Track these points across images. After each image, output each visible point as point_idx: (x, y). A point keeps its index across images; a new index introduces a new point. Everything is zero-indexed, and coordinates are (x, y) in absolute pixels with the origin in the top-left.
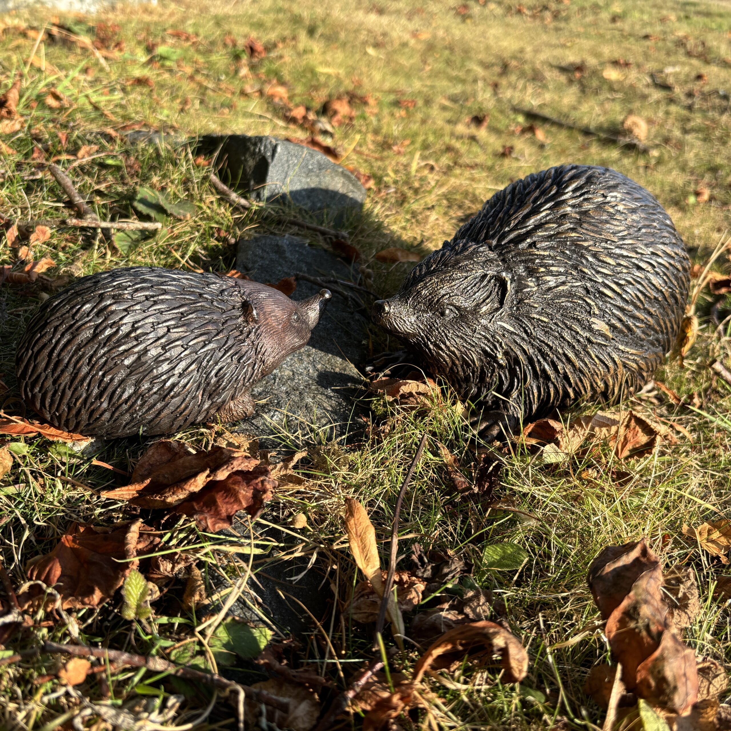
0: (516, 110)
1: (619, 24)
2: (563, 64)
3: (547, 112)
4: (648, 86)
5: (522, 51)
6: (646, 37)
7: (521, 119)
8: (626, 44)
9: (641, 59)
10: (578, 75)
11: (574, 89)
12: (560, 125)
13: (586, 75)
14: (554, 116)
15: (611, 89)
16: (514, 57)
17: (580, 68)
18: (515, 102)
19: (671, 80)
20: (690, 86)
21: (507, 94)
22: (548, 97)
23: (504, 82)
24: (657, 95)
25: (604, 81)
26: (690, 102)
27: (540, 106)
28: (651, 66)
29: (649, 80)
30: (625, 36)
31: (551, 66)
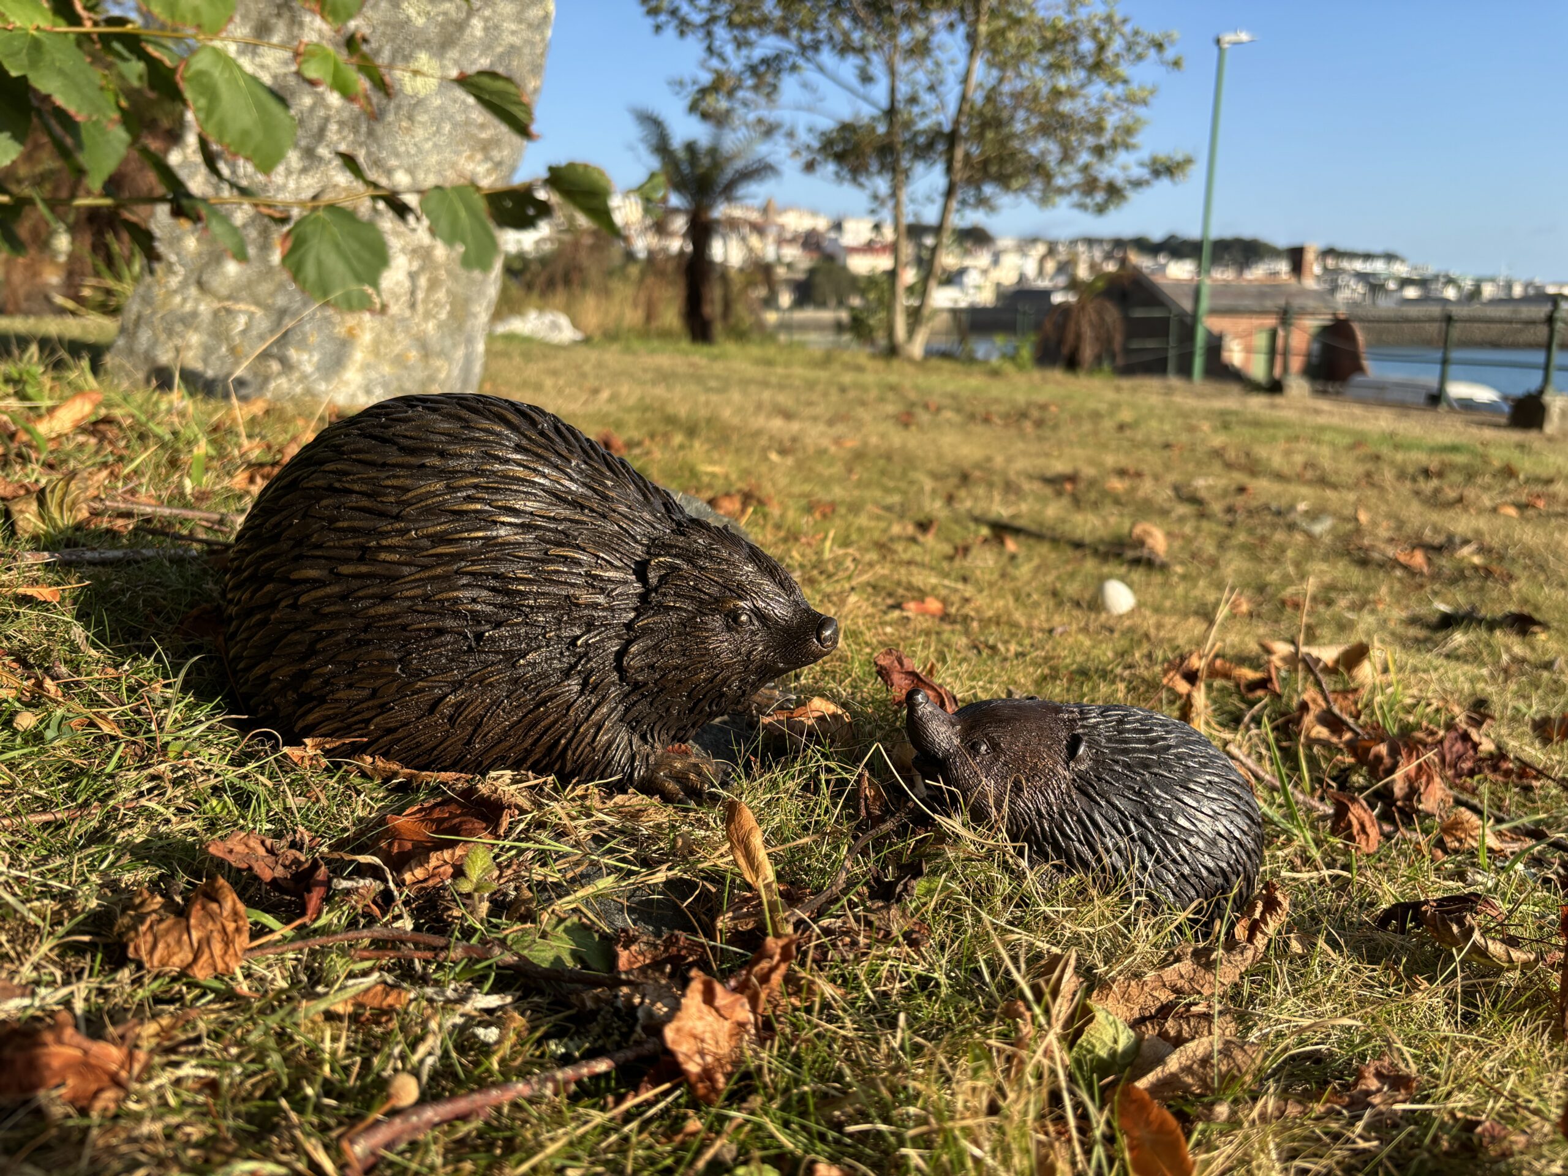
0: (978, 520)
1: (1128, 433)
2: (1050, 473)
3: (1021, 523)
4: (1170, 499)
5: (989, 459)
6: (1167, 446)
7: (985, 531)
8: (1139, 454)
9: (1159, 469)
10: (1068, 487)
11: (1065, 501)
12: (1039, 537)
13: (1082, 486)
14: (1033, 527)
15: (1117, 501)
16: (978, 466)
17: (1072, 478)
18: (977, 512)
19: (1203, 494)
20: (1229, 501)
21: (966, 504)
22: (1024, 507)
23: (963, 493)
24: (1182, 509)
25: (1106, 494)
26: (1229, 518)
27: (1014, 517)
28: (1172, 477)
29: (1170, 492)
30: (1136, 445)
31: (1030, 477)
